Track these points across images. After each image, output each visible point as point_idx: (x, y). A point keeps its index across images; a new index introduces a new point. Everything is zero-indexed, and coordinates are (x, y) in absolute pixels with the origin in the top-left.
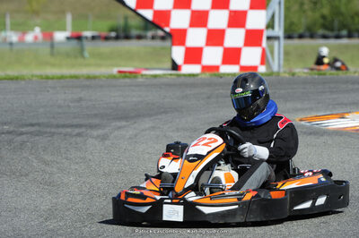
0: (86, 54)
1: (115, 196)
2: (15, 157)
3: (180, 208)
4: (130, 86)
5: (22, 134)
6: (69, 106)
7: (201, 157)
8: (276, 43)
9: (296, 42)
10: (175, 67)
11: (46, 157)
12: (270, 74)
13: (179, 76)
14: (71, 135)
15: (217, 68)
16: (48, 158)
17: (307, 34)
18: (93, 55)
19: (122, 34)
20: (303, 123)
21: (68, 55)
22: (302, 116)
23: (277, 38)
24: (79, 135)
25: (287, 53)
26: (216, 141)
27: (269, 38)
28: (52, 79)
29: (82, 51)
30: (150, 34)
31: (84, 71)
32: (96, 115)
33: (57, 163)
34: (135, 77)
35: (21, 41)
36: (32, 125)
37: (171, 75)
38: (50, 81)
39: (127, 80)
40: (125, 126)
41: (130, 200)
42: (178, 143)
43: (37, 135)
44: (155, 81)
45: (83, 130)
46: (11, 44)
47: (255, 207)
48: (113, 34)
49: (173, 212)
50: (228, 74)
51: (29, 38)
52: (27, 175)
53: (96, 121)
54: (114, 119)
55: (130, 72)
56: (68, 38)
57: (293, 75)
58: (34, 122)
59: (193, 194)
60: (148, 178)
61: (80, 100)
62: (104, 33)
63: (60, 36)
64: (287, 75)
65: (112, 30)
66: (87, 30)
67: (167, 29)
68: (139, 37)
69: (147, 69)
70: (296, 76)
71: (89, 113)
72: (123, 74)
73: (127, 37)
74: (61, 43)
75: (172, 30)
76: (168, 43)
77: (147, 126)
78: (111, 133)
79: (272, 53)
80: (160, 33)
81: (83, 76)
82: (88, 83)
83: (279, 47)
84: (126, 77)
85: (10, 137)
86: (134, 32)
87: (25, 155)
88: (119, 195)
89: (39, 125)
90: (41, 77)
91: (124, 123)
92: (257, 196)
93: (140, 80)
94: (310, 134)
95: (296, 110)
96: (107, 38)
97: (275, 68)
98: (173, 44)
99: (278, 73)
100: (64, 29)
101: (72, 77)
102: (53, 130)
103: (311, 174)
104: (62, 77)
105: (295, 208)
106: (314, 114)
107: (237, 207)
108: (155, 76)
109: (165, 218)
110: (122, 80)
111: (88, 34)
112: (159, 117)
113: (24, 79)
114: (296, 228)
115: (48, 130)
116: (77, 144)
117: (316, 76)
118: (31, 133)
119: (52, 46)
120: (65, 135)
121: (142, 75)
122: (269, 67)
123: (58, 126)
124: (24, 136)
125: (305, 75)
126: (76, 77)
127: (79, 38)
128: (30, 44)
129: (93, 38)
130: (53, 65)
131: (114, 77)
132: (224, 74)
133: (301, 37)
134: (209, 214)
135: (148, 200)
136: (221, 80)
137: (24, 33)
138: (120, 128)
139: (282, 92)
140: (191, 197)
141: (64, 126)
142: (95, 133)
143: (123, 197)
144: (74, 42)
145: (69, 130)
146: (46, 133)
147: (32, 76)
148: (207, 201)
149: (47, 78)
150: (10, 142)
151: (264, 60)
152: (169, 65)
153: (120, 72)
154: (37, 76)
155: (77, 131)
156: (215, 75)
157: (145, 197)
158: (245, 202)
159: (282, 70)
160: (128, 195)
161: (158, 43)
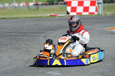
0: (39, 10)
2: (17, 43)
4: (53, 20)
5: (19, 36)
6: (33, 27)
8: (100, 5)
9: (107, 4)
10: (68, 13)
11: (26, 43)
12: (98, 15)
13: (69, 16)
14: (35, 36)
15: (81, 13)
16: (27, 43)
17: (111, 2)
18: (42, 10)
19: (51, 3)
20: (109, 30)
21: (33, 10)
22: (109, 28)
23: (100, 3)
24: (37, 36)
25: (104, 8)
27: (98, 3)
28: (29, 18)
29: (38, 9)
30: (60, 3)
31: (39, 15)
32: (42, 29)
33: (30, 45)
34: (55, 17)
35: (19, 6)
36: (22, 33)
37: (66, 16)
38: (28, 19)
39: (52, 18)
40: (52, 33)
43: (24, 36)
44: (61, 18)
45: (38, 34)
46: (15, 7)
48: (48, 3)
50: (85, 15)
51: (21, 5)
52: (20, 49)
53: (43, 31)
54: (48, 30)
55: (53, 15)
56: (34, 5)
57: (106, 15)
58: (23, 32)
61: (37, 24)
62: (45, 3)
63: (31, 4)
64: (104, 15)
65: (48, 2)
66: (40, 2)
67: (65, 1)
68: (57, 4)
69: (59, 14)
70: (107, 15)
71: (40, 29)
72: (51, 16)
73: (53, 4)
74: (31, 6)
75: (67, 1)
76: (65, 6)
77: (59, 32)
78: (47, 35)
79: (99, 8)
80: (63, 2)
81: (38, 17)
82: (40, 19)
83: (101, 6)
84: (52, 17)
85: (15, 37)
86: (55, 2)
87: (20, 42)
89: (24, 33)
90: (25, 17)
91: (51, 32)
93: (57, 17)
94: (111, 34)
95: (107, 26)
96: (46, 5)
97: (100, 13)
98: (67, 6)
99: (101, 15)
100: (32, 2)
101: (34, 17)
102: (29, 34)
104: (31, 17)
106: (112, 27)
108: (61, 16)
110: (51, 18)
111: (40, 3)
112: (63, 29)
113: (19, 18)
114: (107, 64)
115: (27, 34)
116: (36, 39)
117: (113, 15)
118: (22, 35)
119: (29, 7)
120: (33, 36)
121: (57, 16)
122: (98, 12)
123: (30, 33)
124: (19, 37)
125: (109, 15)
126: (36, 17)
127: (37, 5)
128: (21, 7)
129: (42, 4)
130: (29, 13)
131: (48, 17)
132: (83, 15)
133: (108, 3)
136: (82, 17)
137: (20, 3)
138: (50, 33)
139: (102, 20)
141: (32, 33)
142: (42, 35)
144: (36, 6)
145: (34, 34)
146: (26, 35)
147: (22, 17)
149: (27, 18)
150: (15, 38)
151: (96, 10)
152: (66, 13)
153: (50, 15)
154: (24, 17)
155: (36, 34)
156: (81, 15)
159: (102, 13)
161: (63, 6)
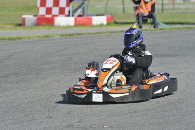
1: (68, 89)
3: (101, 95)
7: (109, 70)
26: (115, 61)
41: (76, 91)
42: (93, 62)
47: (137, 93)
49: (97, 97)
59: (106, 88)
60: (80, 80)
88: (70, 89)
92: (138, 88)
103: (159, 75)
105: (155, 93)
107: (128, 94)
109: (94, 100)
134: (115, 98)
135: (85, 92)
140: (106, 89)
143: (72, 90)
148: (114, 91)
157: (83, 90)
158: (133, 91)
160: (74, 89)
